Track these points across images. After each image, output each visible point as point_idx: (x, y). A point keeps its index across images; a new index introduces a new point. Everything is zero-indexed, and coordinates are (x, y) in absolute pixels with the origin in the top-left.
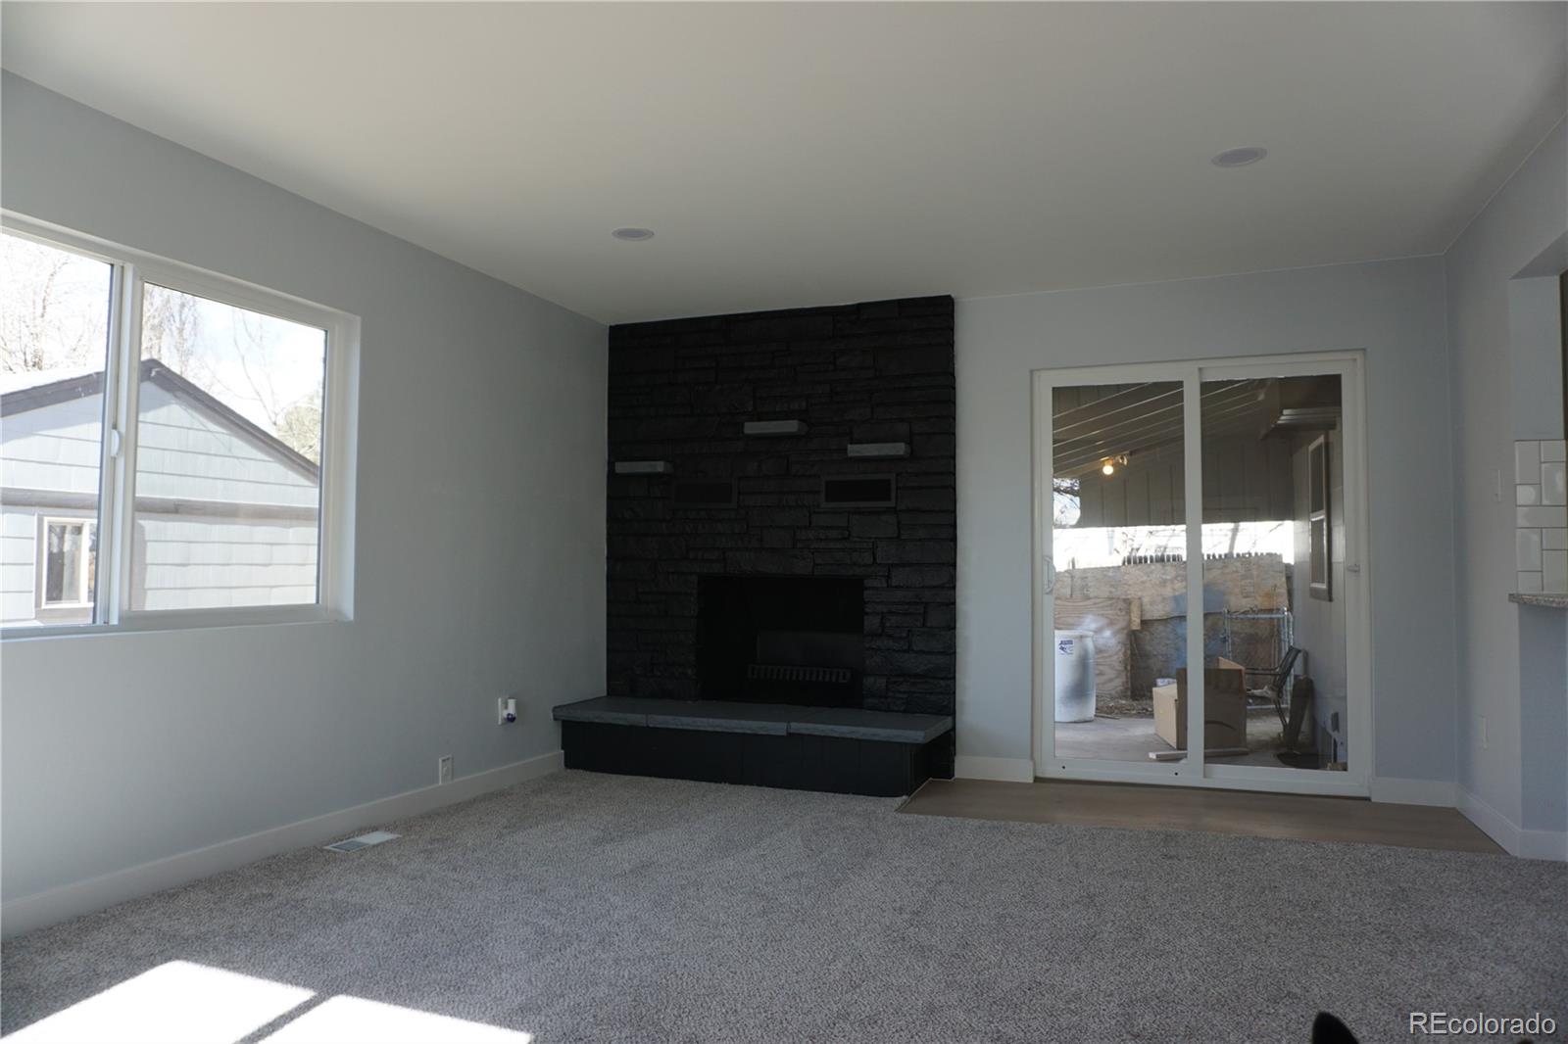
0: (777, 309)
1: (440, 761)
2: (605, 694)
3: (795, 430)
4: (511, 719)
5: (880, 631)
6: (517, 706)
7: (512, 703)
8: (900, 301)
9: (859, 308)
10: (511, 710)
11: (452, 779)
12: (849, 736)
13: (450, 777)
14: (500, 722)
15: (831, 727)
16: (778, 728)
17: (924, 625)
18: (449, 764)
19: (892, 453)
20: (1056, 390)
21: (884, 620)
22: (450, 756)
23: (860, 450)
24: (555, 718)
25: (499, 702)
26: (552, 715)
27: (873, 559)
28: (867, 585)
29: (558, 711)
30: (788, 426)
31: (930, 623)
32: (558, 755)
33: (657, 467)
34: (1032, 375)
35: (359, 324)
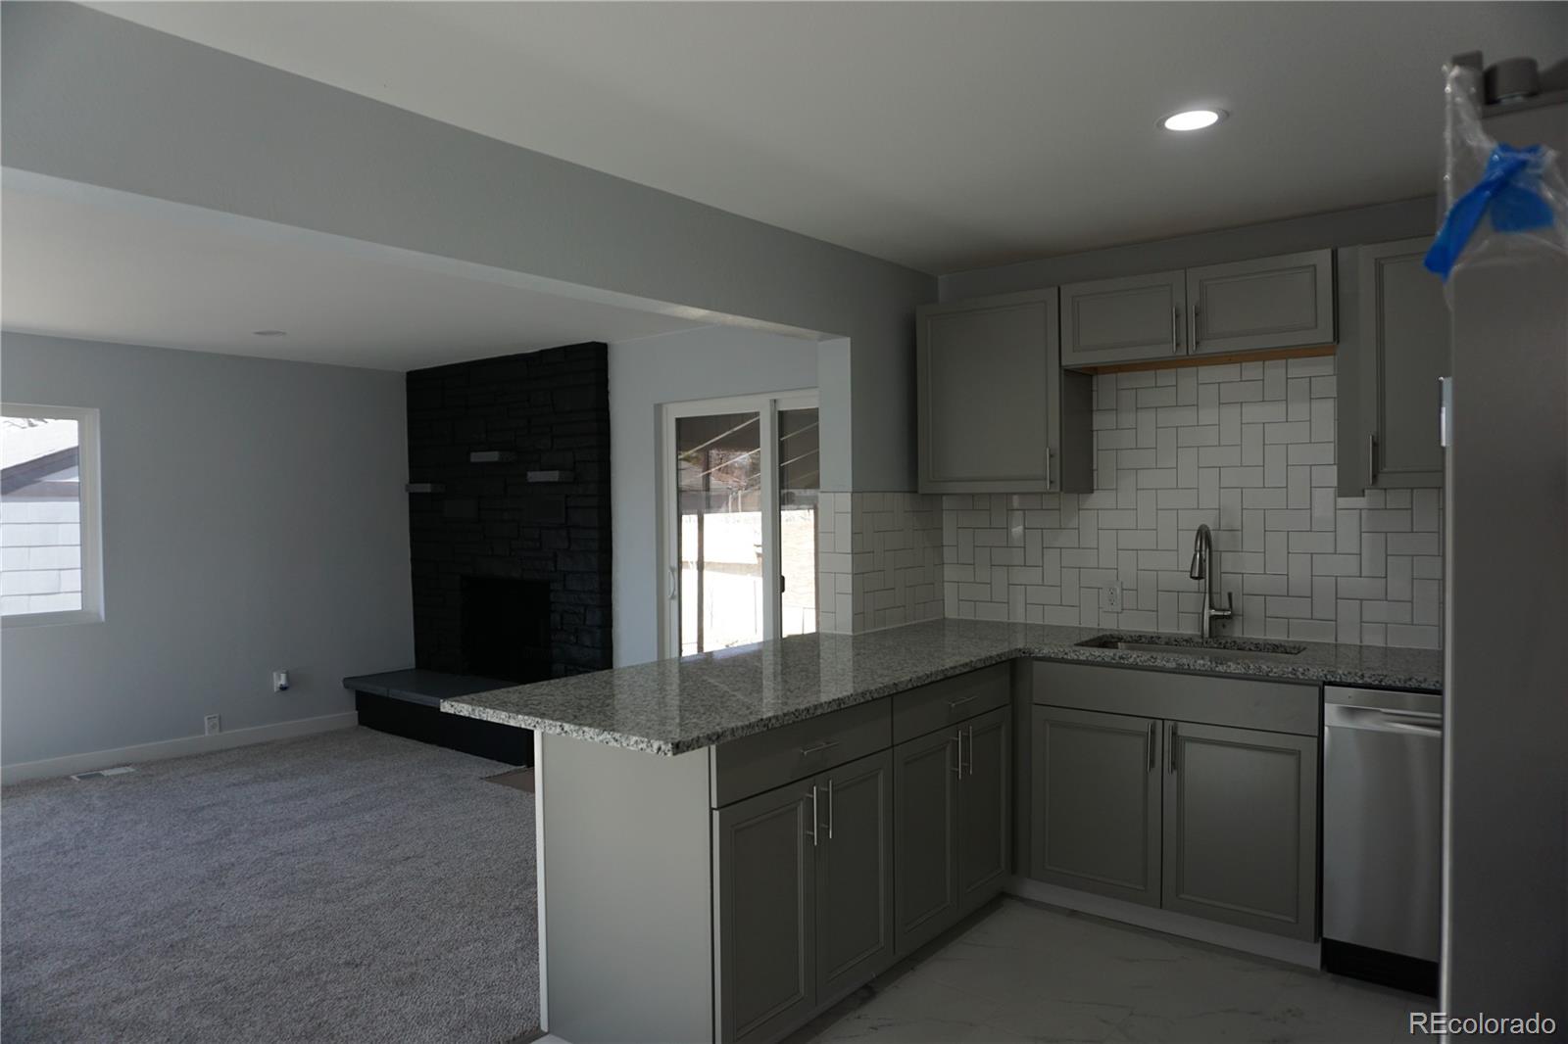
0: (495, 356)
1: (206, 718)
2: (414, 666)
3: (496, 459)
4: (283, 688)
5: (559, 627)
6: (288, 678)
7: (283, 676)
8: (565, 348)
9: (543, 353)
10: (283, 681)
11: (219, 731)
13: (216, 729)
14: (275, 690)
18: (216, 721)
19: (551, 480)
20: (679, 421)
21: (562, 618)
22: (217, 715)
23: (535, 476)
24: (346, 687)
25: (275, 674)
26: (342, 684)
27: (555, 567)
28: (552, 588)
29: (348, 682)
30: (493, 456)
31: (588, 622)
32: (351, 715)
33: (427, 488)
34: (658, 409)
35: (98, 415)
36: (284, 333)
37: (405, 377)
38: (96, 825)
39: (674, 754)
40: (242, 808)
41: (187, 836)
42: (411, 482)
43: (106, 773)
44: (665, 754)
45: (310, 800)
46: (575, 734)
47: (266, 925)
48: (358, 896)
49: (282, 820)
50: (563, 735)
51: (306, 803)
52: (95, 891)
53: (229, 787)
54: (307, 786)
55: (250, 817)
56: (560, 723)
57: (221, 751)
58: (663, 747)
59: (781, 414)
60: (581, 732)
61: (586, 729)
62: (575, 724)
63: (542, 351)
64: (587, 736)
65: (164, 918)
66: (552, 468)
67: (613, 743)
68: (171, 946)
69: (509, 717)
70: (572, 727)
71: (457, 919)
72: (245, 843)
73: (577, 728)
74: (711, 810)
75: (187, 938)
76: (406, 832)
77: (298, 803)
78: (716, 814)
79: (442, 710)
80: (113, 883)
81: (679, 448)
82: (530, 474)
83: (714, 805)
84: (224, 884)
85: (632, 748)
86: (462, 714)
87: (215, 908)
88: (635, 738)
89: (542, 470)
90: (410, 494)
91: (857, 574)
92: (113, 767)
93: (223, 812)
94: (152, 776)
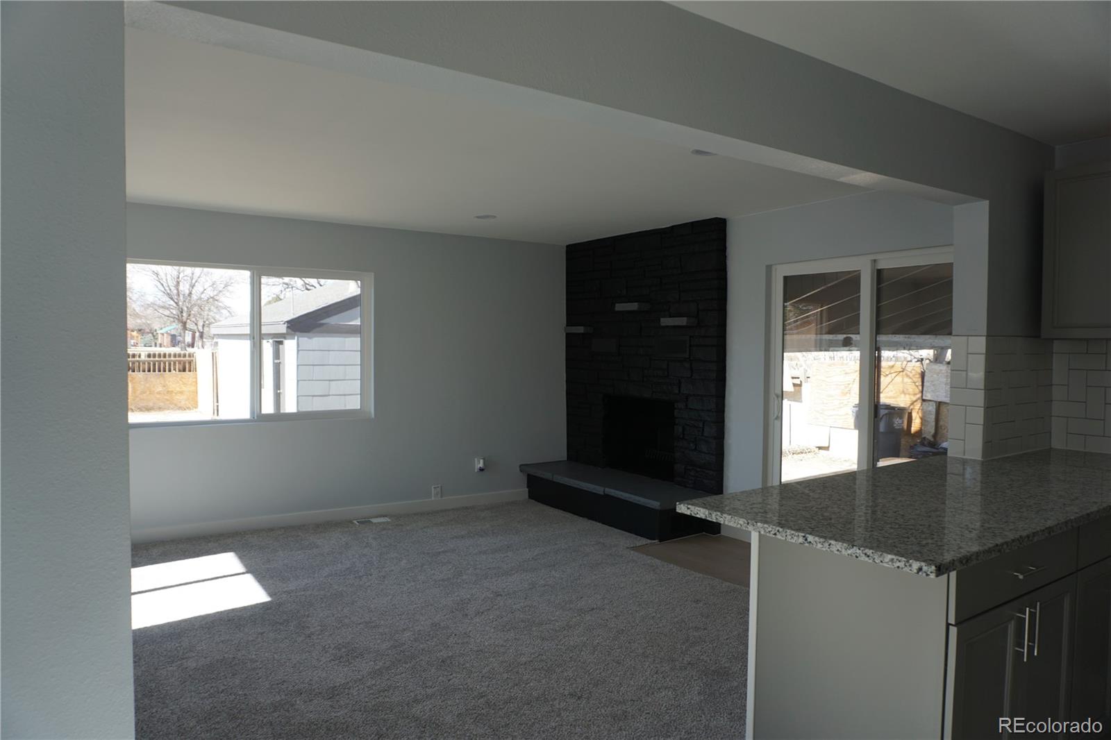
0: (636, 231)
1: (432, 487)
2: (566, 459)
3: (635, 309)
4: (481, 470)
5: (681, 436)
6: (484, 463)
7: (482, 461)
8: (692, 223)
10: (481, 465)
11: (442, 497)
12: (627, 499)
13: (439, 496)
14: (476, 471)
15: (621, 493)
16: (599, 490)
17: (702, 435)
18: (439, 489)
19: (681, 324)
20: (786, 278)
21: (684, 429)
22: (440, 485)
23: (666, 321)
24: (521, 471)
25: (476, 459)
26: (518, 469)
27: (679, 391)
28: (676, 406)
29: (523, 467)
30: (634, 306)
31: (705, 434)
32: (524, 491)
33: (581, 330)
34: (769, 268)
35: (373, 276)
36: (495, 217)
37: (565, 248)
38: (374, 558)
39: (937, 576)
40: (466, 556)
41: (434, 574)
42: (567, 326)
43: (375, 521)
44: (927, 575)
45: (510, 554)
46: (819, 546)
47: (504, 653)
48: (564, 637)
49: (494, 568)
50: (807, 544)
51: (508, 556)
52: (385, 609)
53: (453, 538)
54: (506, 543)
55: (472, 563)
56: (803, 535)
57: (442, 511)
58: (925, 568)
59: (879, 272)
60: (826, 545)
61: (832, 542)
62: (821, 537)
63: (673, 227)
64: (834, 549)
65: (433, 637)
66: (680, 315)
67: (863, 558)
68: (443, 661)
69: (748, 523)
70: (817, 539)
71: (645, 667)
72: (474, 584)
73: (822, 540)
74: (948, 625)
75: (452, 656)
76: (586, 587)
77: (503, 556)
78: (953, 631)
79: (678, 510)
80: (395, 605)
81: (785, 300)
82: (662, 319)
83: (952, 620)
84: (467, 615)
85: (885, 565)
86: (698, 516)
87: (465, 633)
88: (890, 557)
89: (670, 317)
90: (567, 334)
91: (989, 408)
92: (377, 517)
93: (453, 557)
94: (402, 525)
